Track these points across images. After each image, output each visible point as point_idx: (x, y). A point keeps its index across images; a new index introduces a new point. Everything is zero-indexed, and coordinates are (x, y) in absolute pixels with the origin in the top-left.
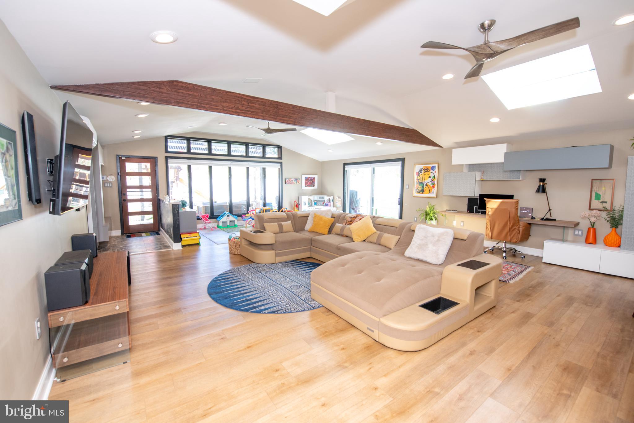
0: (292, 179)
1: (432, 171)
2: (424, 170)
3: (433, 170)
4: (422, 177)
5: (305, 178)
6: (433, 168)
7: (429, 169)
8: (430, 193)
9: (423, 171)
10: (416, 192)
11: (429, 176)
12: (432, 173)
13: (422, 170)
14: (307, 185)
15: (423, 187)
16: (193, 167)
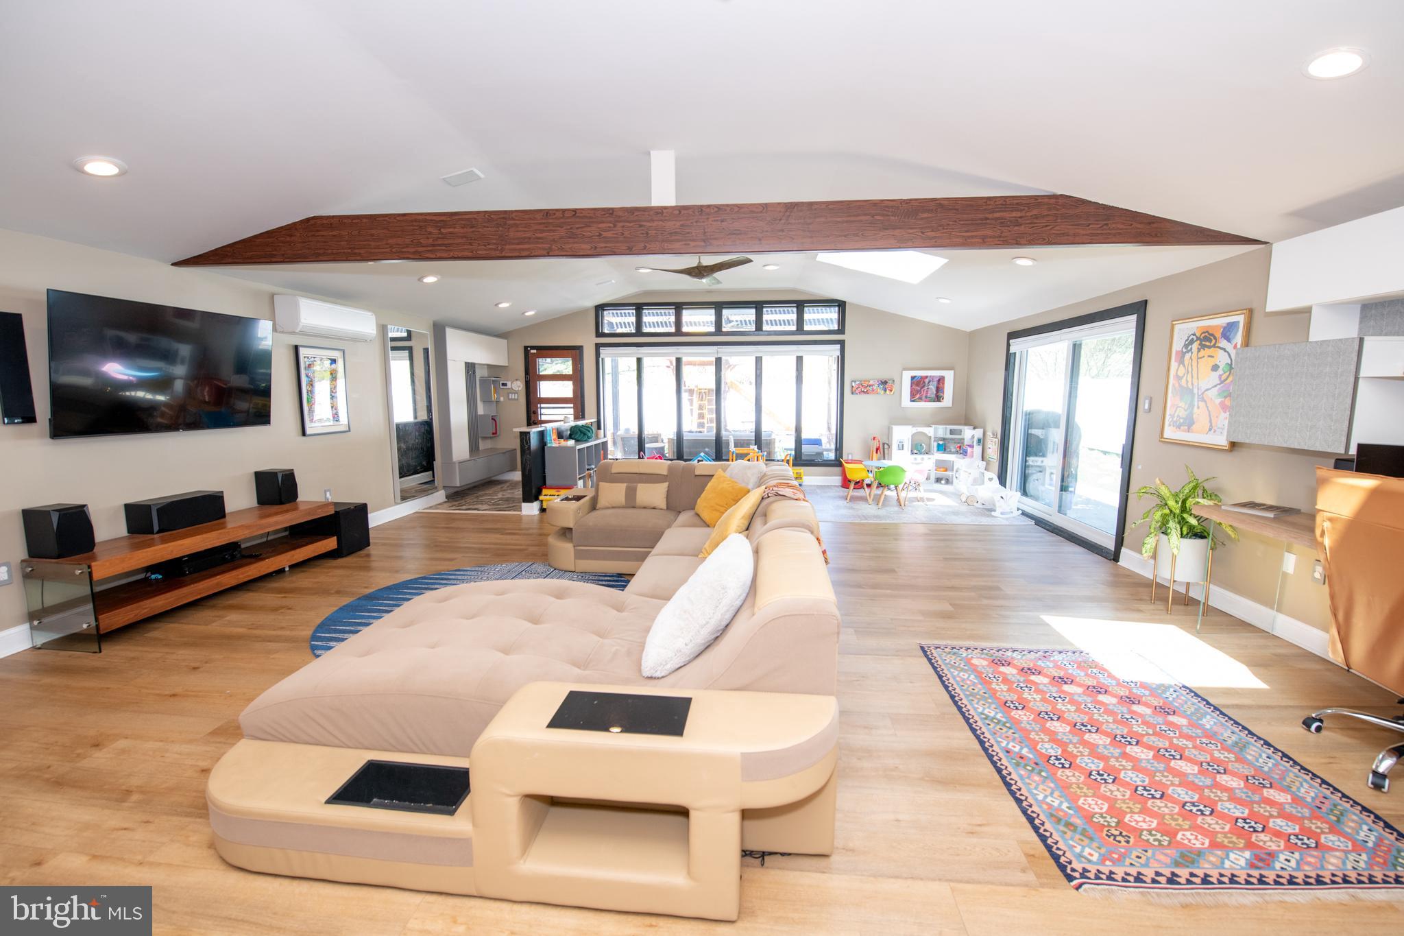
0: (871, 383)
1: (1223, 343)
2: (1199, 342)
3: (1229, 340)
4: (1190, 369)
5: (913, 378)
6: (1228, 331)
7: (1215, 338)
8: (1210, 430)
9: (1195, 346)
10: (1170, 425)
11: (1211, 362)
12: (1224, 350)
13: (1192, 342)
14: (918, 396)
15: (1191, 406)
16: (646, 362)
